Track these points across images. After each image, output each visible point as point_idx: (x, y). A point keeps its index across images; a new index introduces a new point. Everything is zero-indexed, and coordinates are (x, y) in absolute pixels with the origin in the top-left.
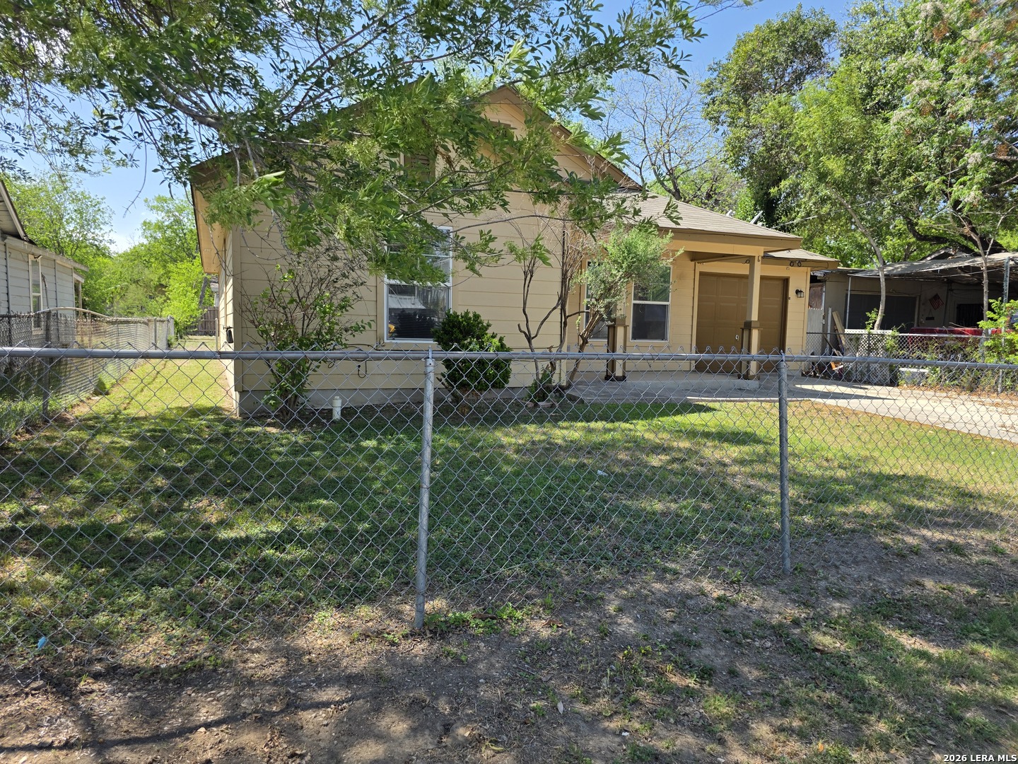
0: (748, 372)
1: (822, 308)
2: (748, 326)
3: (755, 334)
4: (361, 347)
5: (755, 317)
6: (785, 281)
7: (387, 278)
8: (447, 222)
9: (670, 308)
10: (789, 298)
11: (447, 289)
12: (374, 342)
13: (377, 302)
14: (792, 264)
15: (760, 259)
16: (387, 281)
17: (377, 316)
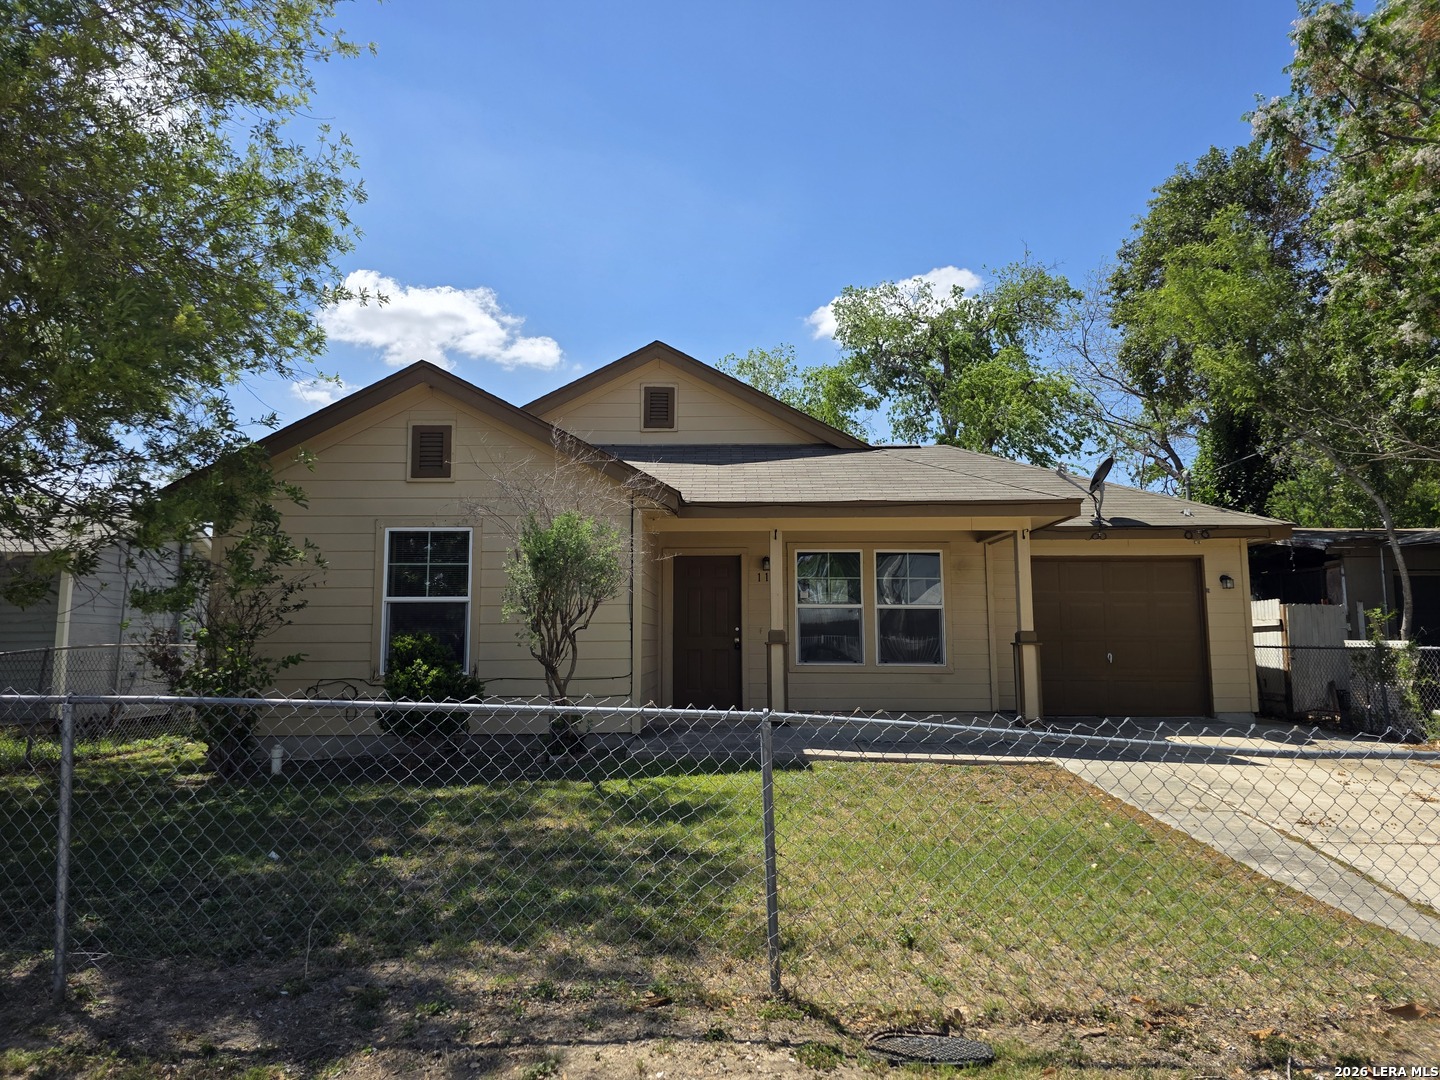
0: (1023, 715)
1: (1344, 604)
2: (1017, 640)
3: (1029, 652)
4: (349, 682)
5: (1028, 625)
6: (1198, 563)
7: (389, 595)
8: (466, 522)
9: (944, 614)
10: (1208, 590)
11: (464, 605)
12: (367, 676)
13: (373, 625)
14: (1188, 535)
15: (1027, 535)
16: (386, 598)
17: (373, 644)
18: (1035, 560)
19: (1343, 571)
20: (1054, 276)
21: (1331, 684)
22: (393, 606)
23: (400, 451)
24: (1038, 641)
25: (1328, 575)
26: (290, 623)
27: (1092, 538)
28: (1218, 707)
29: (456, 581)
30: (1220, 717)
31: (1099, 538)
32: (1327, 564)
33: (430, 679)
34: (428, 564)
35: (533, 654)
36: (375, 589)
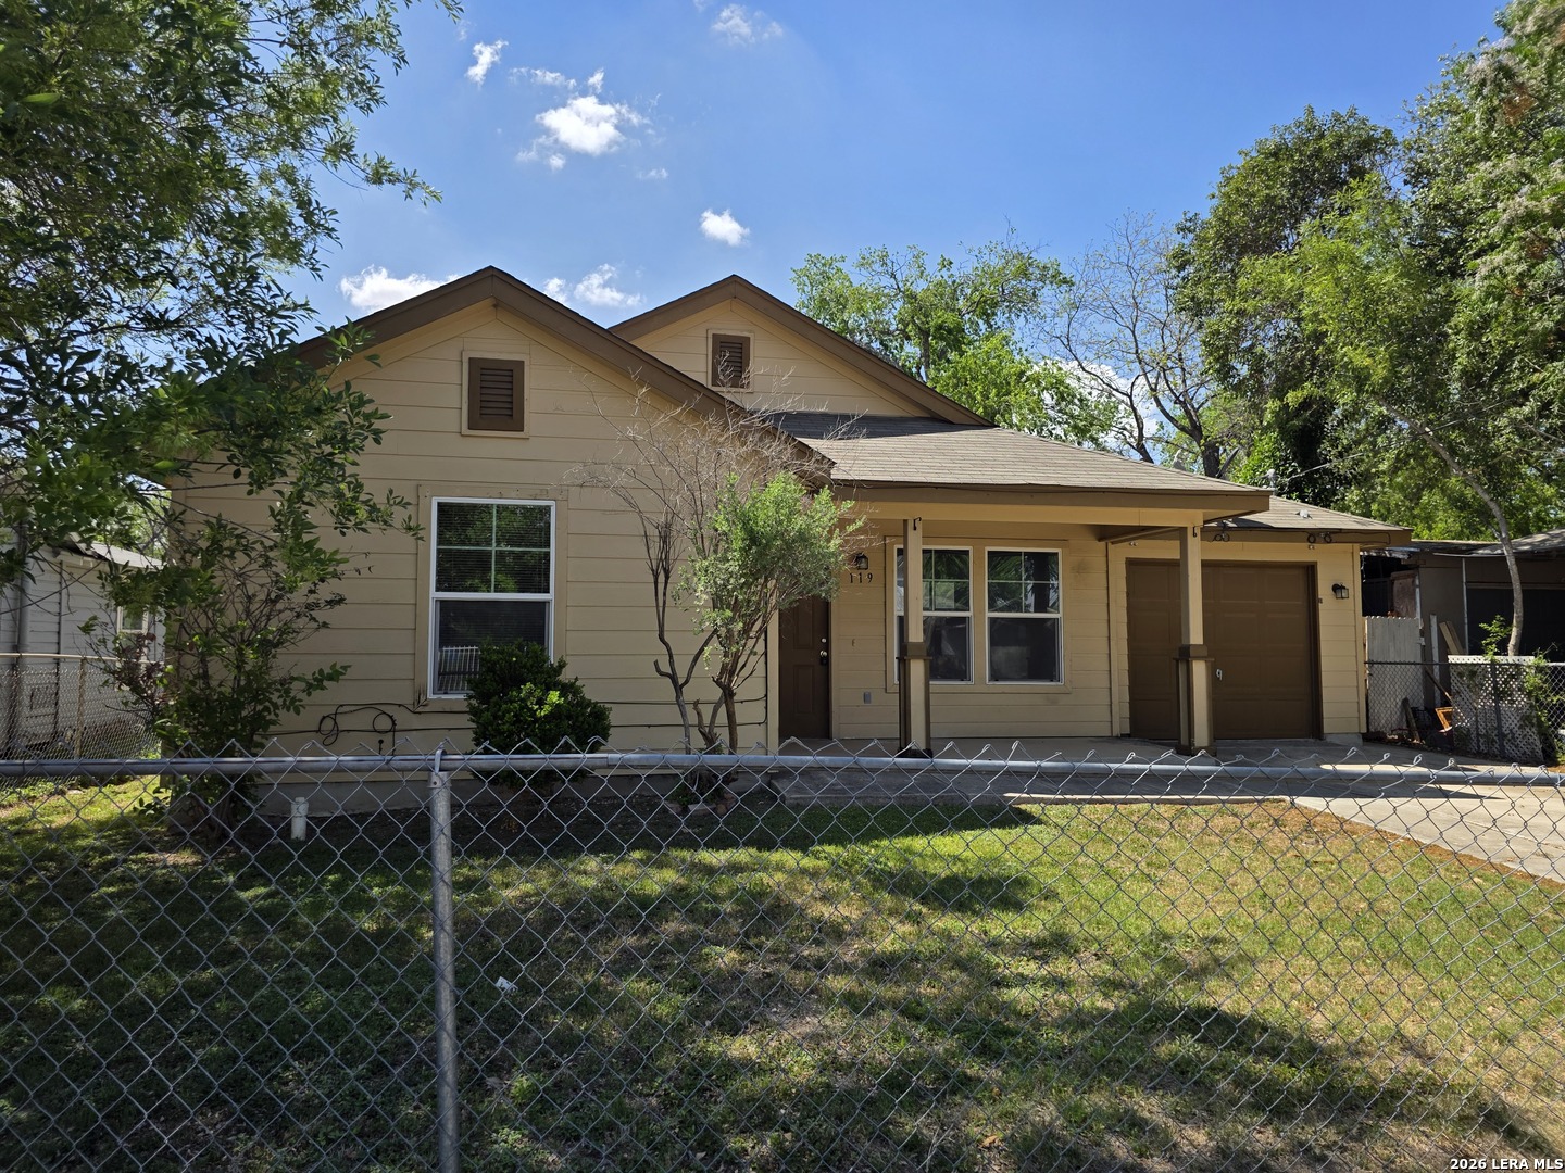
0: (1191, 743)
1: (1418, 616)
2: (1185, 655)
3: (1199, 670)
4: (383, 708)
5: (1196, 636)
6: (1310, 570)
7: (438, 590)
8: (545, 495)
9: (1062, 623)
10: (1320, 601)
11: (543, 605)
12: (408, 700)
13: (416, 630)
14: (1312, 539)
15: (1198, 531)
16: (434, 595)
17: (417, 655)
18: (1205, 564)
19: (1417, 582)
20: (1042, 258)
21: (1405, 702)
22: (444, 605)
23: (453, 394)
24: (1209, 656)
25: (1397, 586)
26: (325, 625)
27: (1215, 539)
28: (1326, 729)
29: (534, 574)
30: (1329, 739)
31: (1222, 539)
32: (1394, 574)
33: (547, 709)
34: (494, 548)
35: (658, 671)
36: (418, 580)
